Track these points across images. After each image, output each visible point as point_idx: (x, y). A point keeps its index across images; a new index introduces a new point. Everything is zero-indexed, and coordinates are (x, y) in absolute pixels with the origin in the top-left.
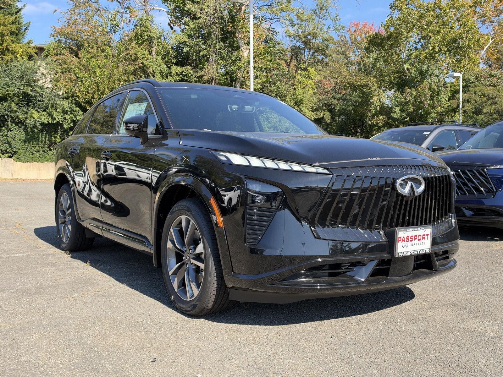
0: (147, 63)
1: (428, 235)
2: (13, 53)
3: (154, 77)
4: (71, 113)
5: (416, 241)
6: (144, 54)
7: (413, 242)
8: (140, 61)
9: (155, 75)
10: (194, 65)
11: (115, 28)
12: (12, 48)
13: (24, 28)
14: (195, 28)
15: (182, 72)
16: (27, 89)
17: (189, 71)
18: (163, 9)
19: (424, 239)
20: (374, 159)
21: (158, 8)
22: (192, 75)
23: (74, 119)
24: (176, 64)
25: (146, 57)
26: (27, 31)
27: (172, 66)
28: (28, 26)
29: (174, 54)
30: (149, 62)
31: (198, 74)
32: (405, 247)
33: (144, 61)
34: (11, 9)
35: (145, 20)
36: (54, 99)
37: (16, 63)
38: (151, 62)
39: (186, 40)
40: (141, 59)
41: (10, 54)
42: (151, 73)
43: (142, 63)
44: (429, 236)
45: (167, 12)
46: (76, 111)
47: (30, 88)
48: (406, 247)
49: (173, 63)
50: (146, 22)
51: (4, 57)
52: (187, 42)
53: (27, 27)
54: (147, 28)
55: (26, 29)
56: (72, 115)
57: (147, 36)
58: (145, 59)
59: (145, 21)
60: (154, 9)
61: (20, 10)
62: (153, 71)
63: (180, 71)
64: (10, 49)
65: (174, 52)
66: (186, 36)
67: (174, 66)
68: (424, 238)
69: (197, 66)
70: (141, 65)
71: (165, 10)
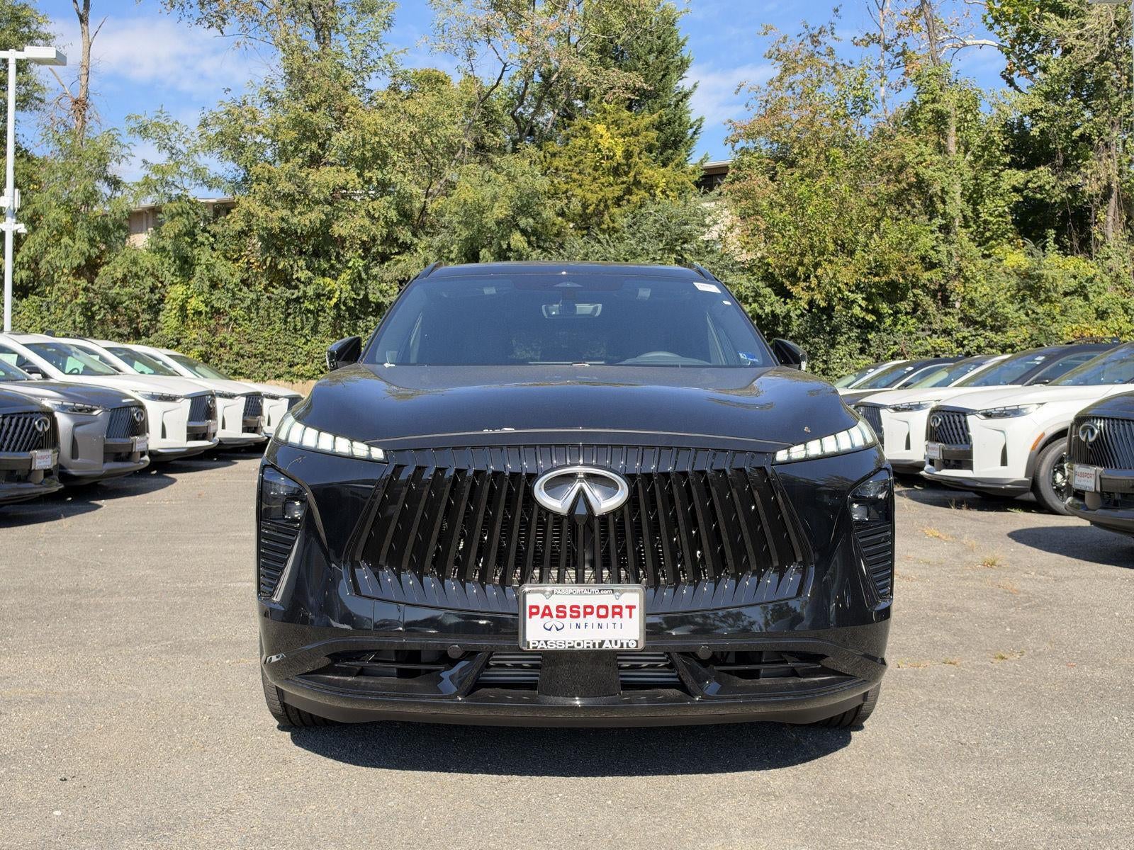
0: (927, 173)
1: (631, 608)
2: (650, 188)
3: (944, 202)
4: (755, 301)
5: (592, 619)
6: (921, 154)
7: (581, 620)
8: (911, 170)
9: (947, 199)
10: (1060, 162)
11: (862, 105)
12: (646, 178)
13: (690, 132)
14: (1062, 74)
15: (1028, 181)
16: (669, 257)
17: (1046, 179)
18: (989, 42)
19: (617, 617)
20: (497, 431)
21: (975, 42)
22: (1053, 187)
23: (760, 312)
24: (1014, 165)
25: (925, 161)
26: (696, 136)
27: (1003, 170)
28: (700, 127)
29: (1005, 143)
30: (934, 171)
31: (1067, 183)
32: (554, 628)
33: (921, 169)
34: (666, 96)
35: (929, 75)
36: (722, 275)
37: (652, 208)
38: (939, 170)
39: (1038, 106)
40: (913, 167)
41: (643, 192)
42: (936, 194)
43: (917, 175)
44: (636, 612)
45: (1000, 48)
46: (764, 296)
47: (674, 256)
48: (558, 630)
49: (1005, 164)
50: (932, 81)
51: (631, 198)
52: (1041, 110)
53: (696, 130)
54: (932, 93)
55: (695, 133)
56: (755, 305)
57: (932, 111)
58: (924, 164)
59: (927, 79)
60: (965, 45)
61: (686, 96)
62: (943, 190)
63: (1022, 181)
64: (643, 181)
65: (1005, 139)
66: (1040, 95)
67: (1009, 171)
68: (620, 614)
69: (1066, 164)
70: (914, 180)
71: (993, 43)
